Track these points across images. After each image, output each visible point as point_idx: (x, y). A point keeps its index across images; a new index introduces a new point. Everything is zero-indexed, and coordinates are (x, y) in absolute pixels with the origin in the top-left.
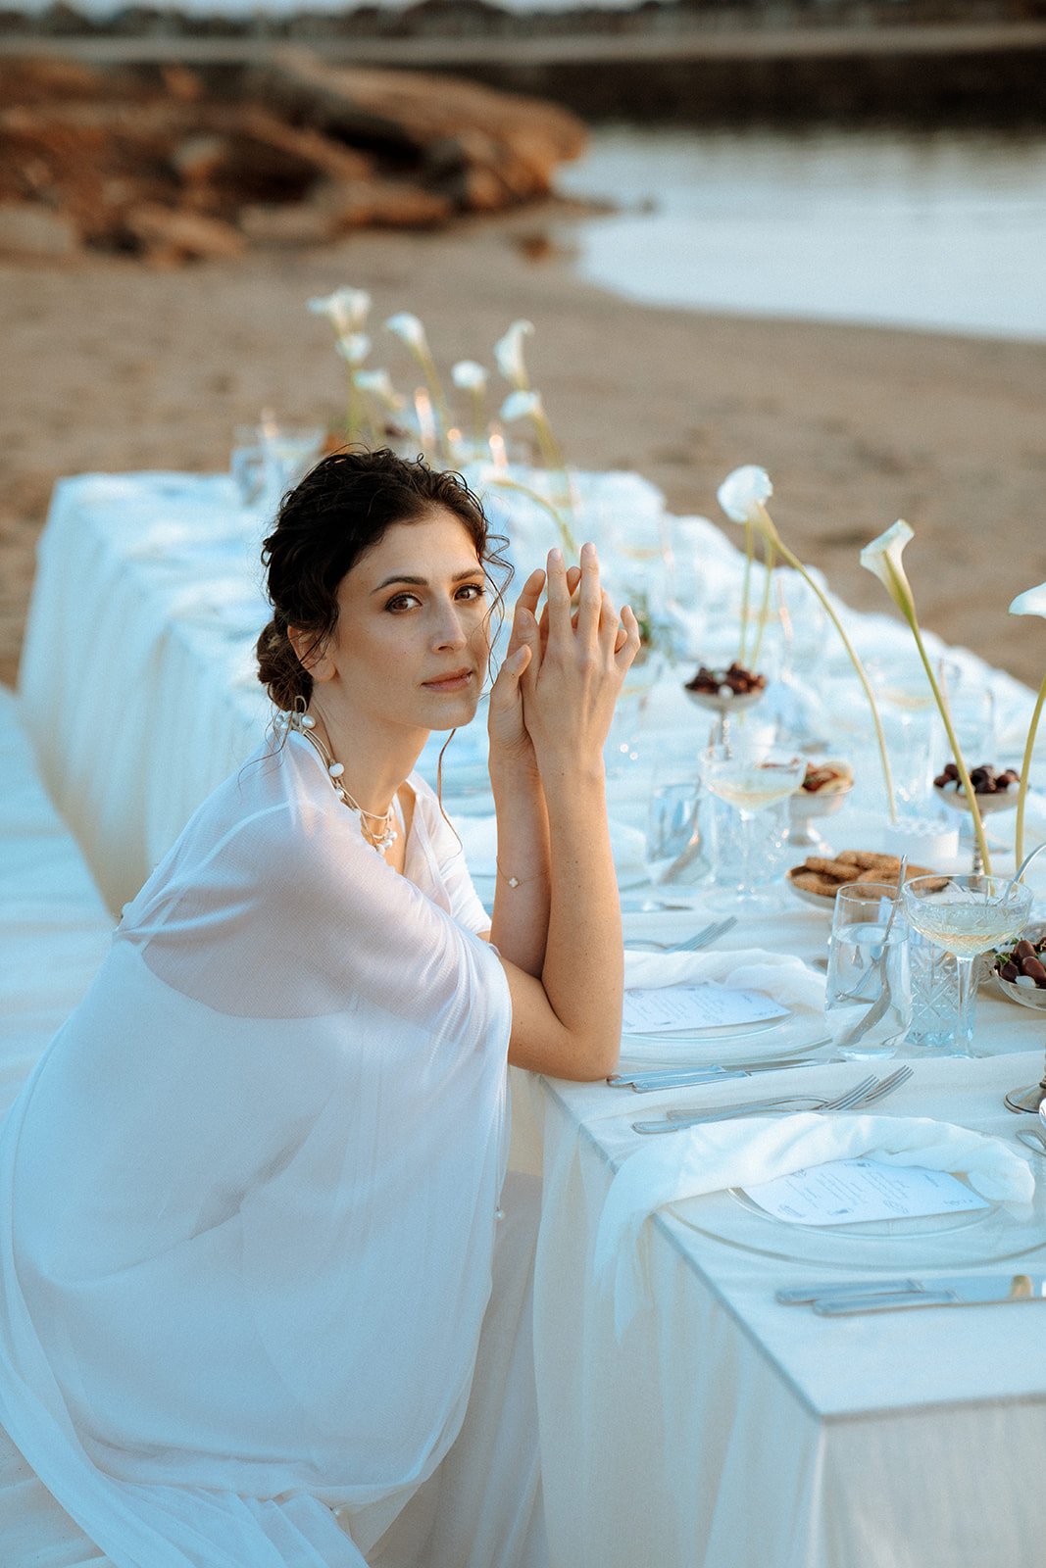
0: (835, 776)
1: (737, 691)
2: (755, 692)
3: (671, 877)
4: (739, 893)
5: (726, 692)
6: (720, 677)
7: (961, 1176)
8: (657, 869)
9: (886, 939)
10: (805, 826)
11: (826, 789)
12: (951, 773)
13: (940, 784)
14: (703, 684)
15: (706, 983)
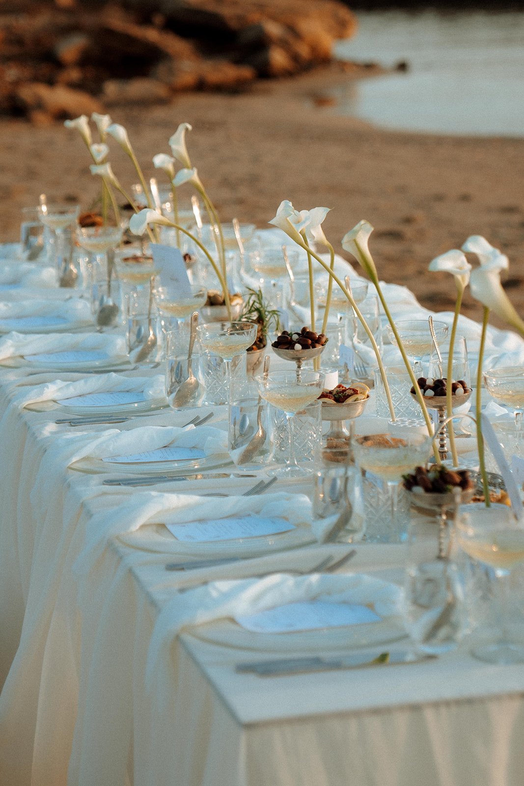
0: (355, 392)
1: (305, 347)
2: (319, 347)
3: (246, 458)
4: (287, 466)
5: (298, 347)
6: (295, 337)
7: (370, 606)
8: (235, 455)
9: (346, 473)
10: (340, 426)
11: (350, 400)
12: (421, 384)
14: (284, 342)
15: (249, 515)
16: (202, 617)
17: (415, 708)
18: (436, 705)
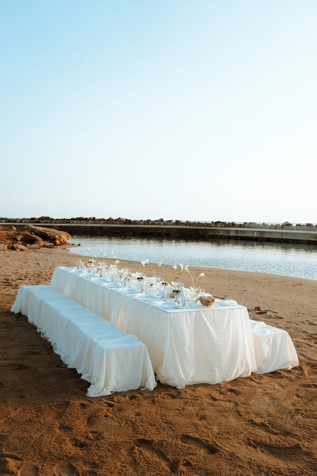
7: (172, 304)
12: (163, 283)
13: (162, 284)
14: (138, 278)
16: (156, 305)
17: (186, 312)
18: (187, 312)
